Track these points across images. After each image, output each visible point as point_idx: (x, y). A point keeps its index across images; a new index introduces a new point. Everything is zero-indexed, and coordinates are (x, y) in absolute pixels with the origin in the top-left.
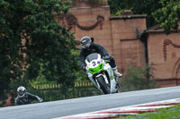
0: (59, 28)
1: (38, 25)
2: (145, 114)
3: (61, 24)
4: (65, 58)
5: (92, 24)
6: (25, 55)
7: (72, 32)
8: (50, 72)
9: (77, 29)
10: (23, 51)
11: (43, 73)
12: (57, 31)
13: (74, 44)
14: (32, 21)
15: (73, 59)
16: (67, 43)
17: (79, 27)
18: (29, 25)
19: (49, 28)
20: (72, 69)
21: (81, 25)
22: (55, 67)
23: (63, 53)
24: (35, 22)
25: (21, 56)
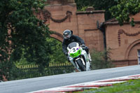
0: (37, 21)
1: (21, 19)
2: (104, 88)
3: (38, 18)
5: (63, 18)
6: (10, 42)
7: (47, 24)
8: (30, 56)
9: (51, 22)
10: (9, 39)
11: (25, 56)
12: (35, 23)
13: (48, 33)
14: (16, 15)
15: (48, 45)
16: (43, 32)
17: (53, 20)
18: (13, 19)
19: (29, 21)
20: (47, 52)
21: (54, 18)
22: (34, 51)
23: (40, 40)
24: (18, 16)
25: (8, 43)
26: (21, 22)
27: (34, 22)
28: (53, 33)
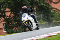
3: (47, 2)
4: (49, 13)
5: (57, 1)
6: (36, 13)
7: (51, 4)
8: (44, 18)
10: (35, 12)
11: (42, 19)
15: (52, 13)
16: (49, 8)
18: (36, 3)
19: (43, 4)
20: (51, 17)
22: (46, 17)
24: (39, 2)
25: (35, 13)
26: (40, 4)
27: (45, 4)
28: (53, 8)
